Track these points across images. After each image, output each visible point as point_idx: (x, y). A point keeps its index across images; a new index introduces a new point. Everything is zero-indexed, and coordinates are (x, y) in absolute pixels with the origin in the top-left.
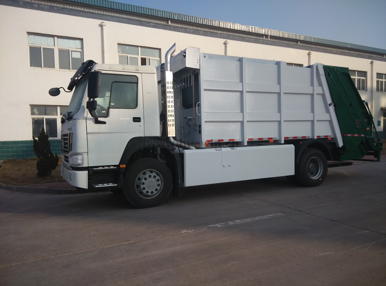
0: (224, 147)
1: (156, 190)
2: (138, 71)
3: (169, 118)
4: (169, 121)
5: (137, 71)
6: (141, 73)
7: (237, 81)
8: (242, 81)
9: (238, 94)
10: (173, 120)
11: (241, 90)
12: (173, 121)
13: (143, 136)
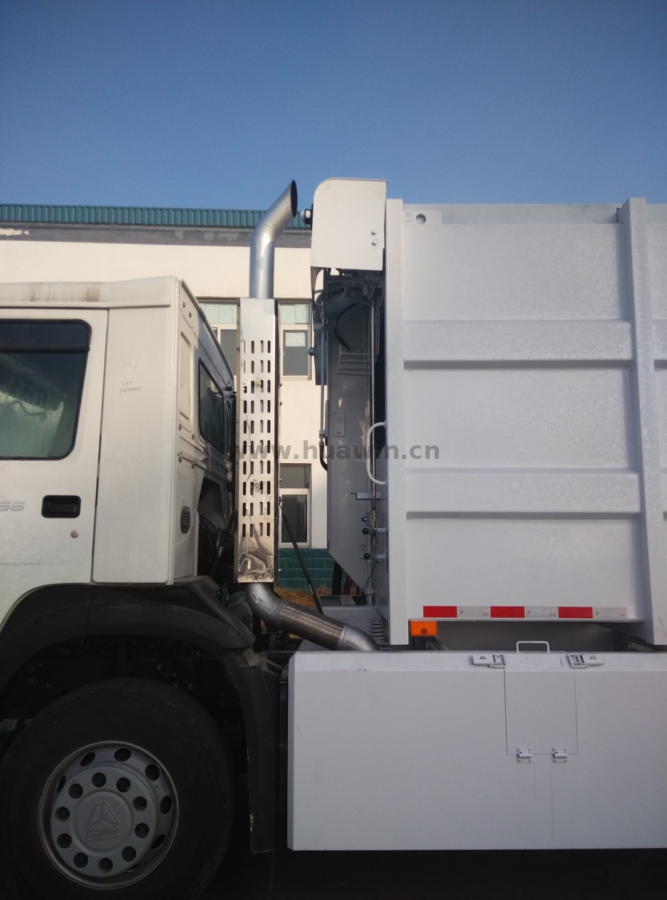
0: (524, 648)
1: (129, 853)
2: (96, 300)
3: (245, 499)
4: (244, 510)
5: (89, 299)
6: (108, 309)
7: (605, 317)
8: (627, 312)
9: (616, 377)
10: (265, 506)
11: (626, 355)
12: (265, 511)
13: (84, 579)
